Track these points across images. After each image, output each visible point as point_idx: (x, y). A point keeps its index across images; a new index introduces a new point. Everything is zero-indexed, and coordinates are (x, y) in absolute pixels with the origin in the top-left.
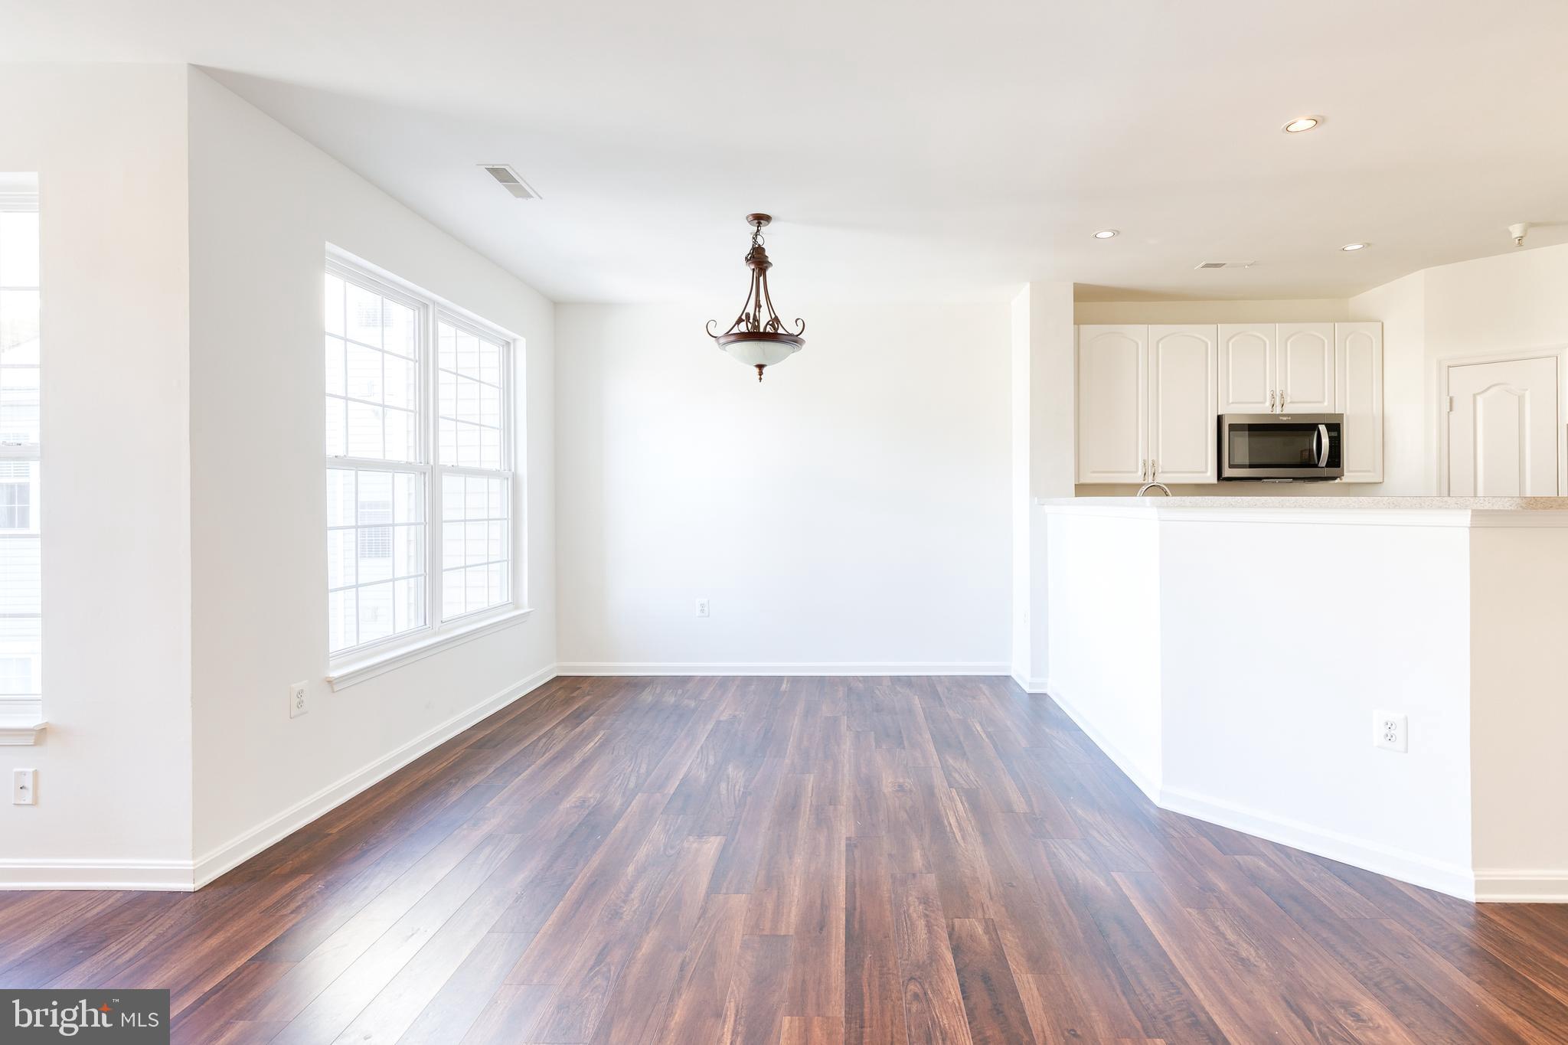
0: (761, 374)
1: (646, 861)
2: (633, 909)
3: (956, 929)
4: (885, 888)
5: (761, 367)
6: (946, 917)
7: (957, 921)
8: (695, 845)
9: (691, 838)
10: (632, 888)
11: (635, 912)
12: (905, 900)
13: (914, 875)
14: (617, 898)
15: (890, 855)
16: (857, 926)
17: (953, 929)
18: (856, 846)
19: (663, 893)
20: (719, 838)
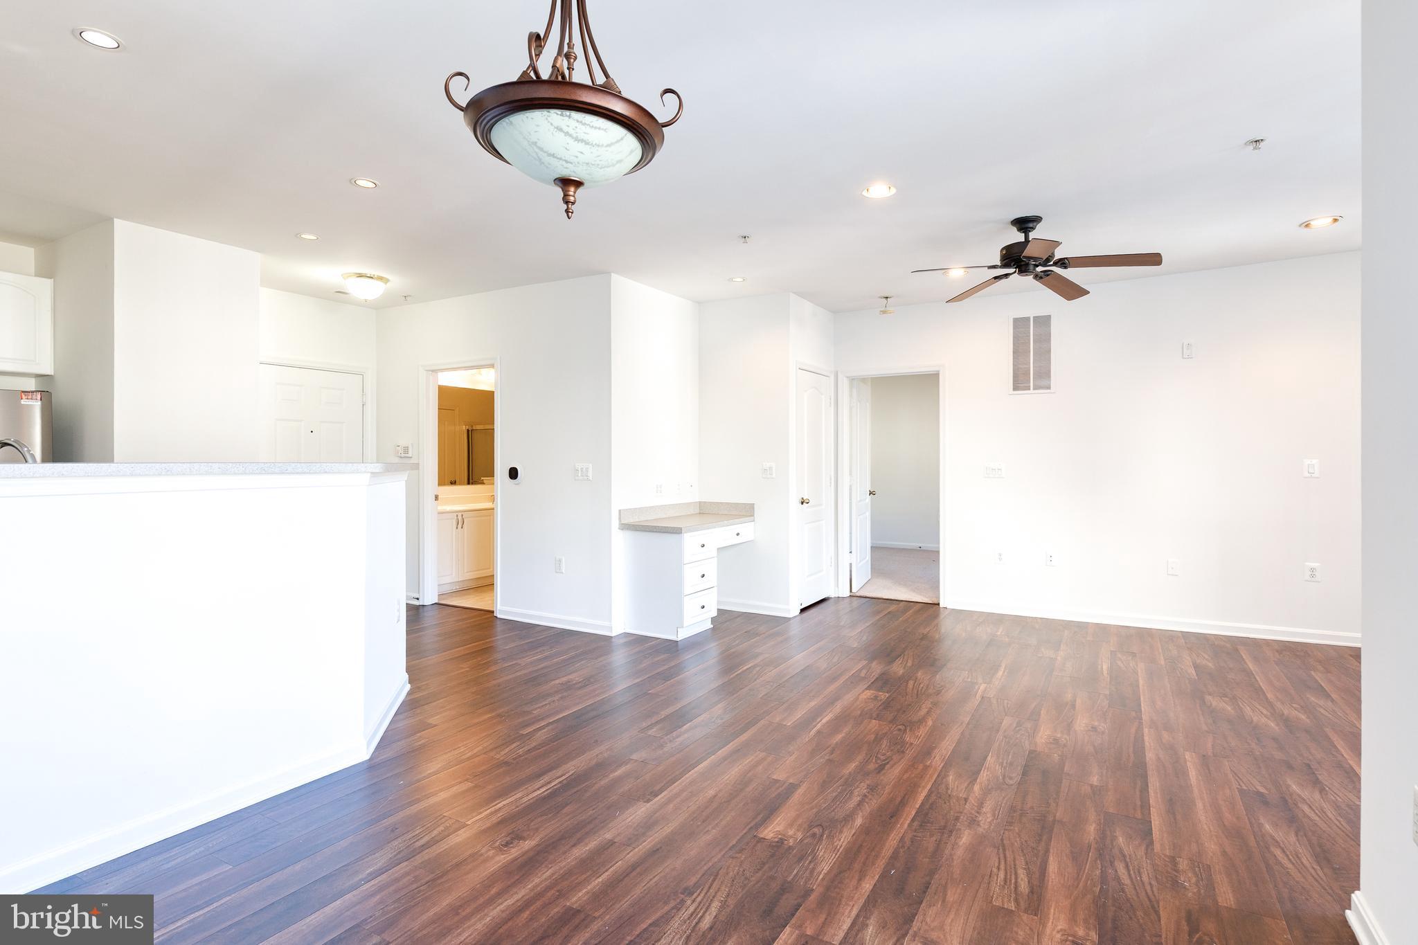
1: (844, 826)
2: (858, 789)
8: (791, 833)
9: (791, 842)
10: (858, 805)
11: (858, 787)
14: (871, 799)
19: (834, 794)
20: (762, 836)
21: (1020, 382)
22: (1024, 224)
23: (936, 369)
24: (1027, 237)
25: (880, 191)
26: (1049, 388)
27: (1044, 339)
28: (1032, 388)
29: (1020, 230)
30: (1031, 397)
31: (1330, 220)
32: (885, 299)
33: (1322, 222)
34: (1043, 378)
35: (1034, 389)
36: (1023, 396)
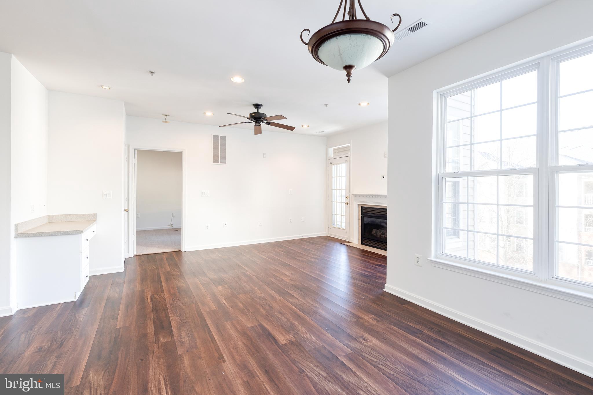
0: (349, 75)
3: (171, 338)
4: (199, 343)
5: (348, 68)
6: (174, 340)
7: (170, 340)
12: (190, 341)
13: (187, 351)
15: (200, 358)
16: (206, 329)
17: (172, 337)
18: (218, 358)
21: (215, 160)
22: (257, 106)
23: (181, 150)
24: (258, 111)
25: (238, 80)
26: (225, 163)
27: (224, 145)
28: (219, 162)
29: (256, 108)
30: (219, 165)
31: (307, 126)
32: (165, 116)
33: (305, 127)
34: (223, 159)
35: (220, 163)
36: (216, 165)
